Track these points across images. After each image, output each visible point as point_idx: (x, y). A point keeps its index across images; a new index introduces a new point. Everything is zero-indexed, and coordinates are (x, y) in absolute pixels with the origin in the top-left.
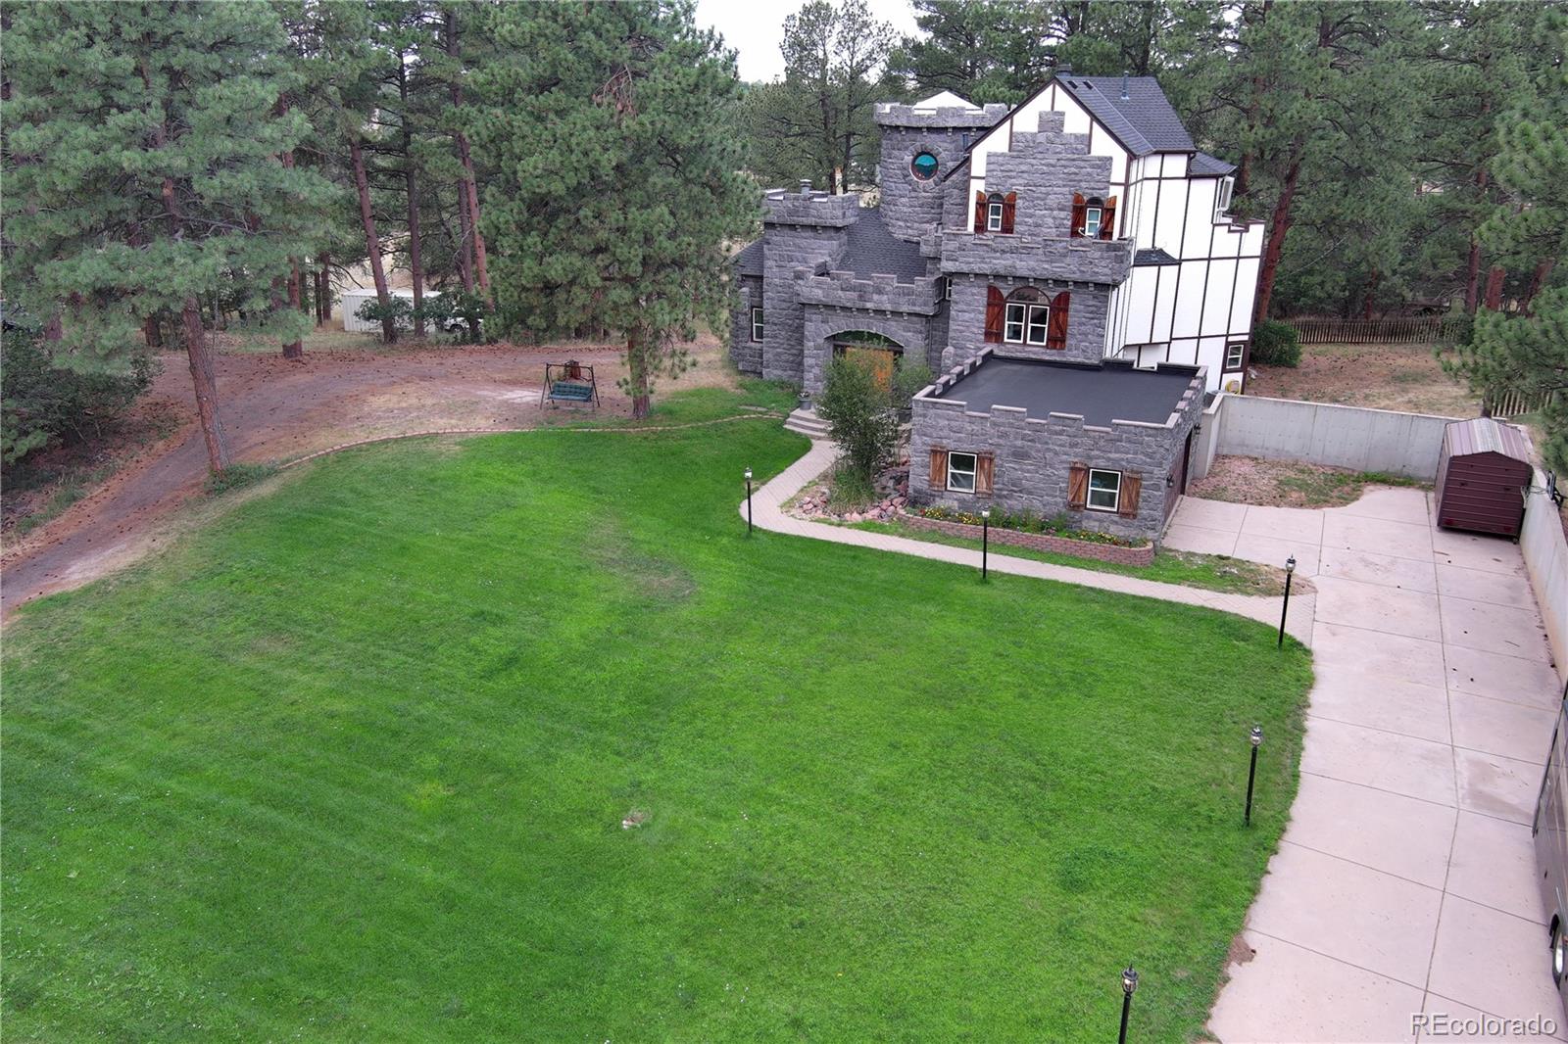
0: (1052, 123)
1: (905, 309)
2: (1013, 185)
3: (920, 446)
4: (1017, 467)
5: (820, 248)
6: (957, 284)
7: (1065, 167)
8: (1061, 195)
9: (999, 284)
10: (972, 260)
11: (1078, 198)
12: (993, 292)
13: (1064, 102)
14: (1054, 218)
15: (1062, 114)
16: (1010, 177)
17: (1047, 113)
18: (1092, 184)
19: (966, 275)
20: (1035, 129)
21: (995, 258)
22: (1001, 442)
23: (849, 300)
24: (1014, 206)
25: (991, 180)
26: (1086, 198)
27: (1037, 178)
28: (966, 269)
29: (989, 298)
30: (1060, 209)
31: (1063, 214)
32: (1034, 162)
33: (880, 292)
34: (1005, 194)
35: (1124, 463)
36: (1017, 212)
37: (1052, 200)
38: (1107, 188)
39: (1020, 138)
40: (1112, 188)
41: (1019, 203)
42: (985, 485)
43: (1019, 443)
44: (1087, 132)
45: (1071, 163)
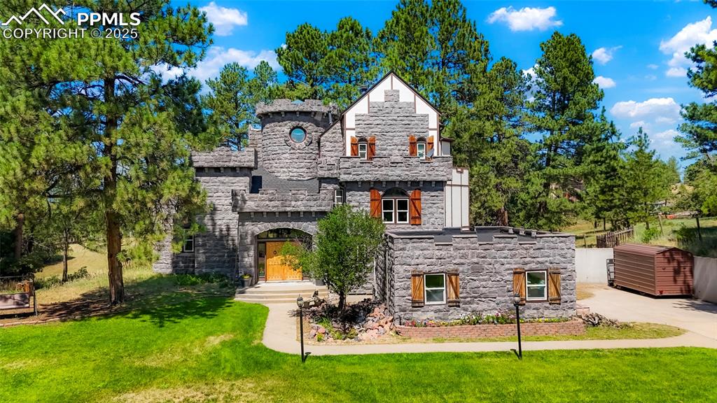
0: (392, 96)
1: (315, 209)
2: (372, 132)
3: (402, 274)
4: (475, 278)
5: (239, 182)
6: (350, 190)
7: (402, 121)
8: (402, 138)
9: (377, 188)
10: (360, 173)
11: (412, 138)
12: (373, 193)
13: (398, 85)
14: (399, 150)
15: (398, 91)
16: (371, 128)
17: (389, 91)
18: (419, 130)
19: (356, 183)
20: (383, 100)
21: (375, 171)
22: (462, 261)
23: (273, 207)
24: (374, 144)
25: (360, 130)
26: (416, 138)
27: (387, 129)
28: (357, 178)
29: (371, 197)
30: (402, 145)
31: (404, 148)
32: (384, 118)
33: (296, 200)
34: (368, 138)
35: (547, 264)
36: (376, 148)
37: (397, 140)
38: (427, 132)
39: (375, 105)
40: (430, 132)
41: (377, 142)
42: (454, 296)
43: (475, 260)
44: (413, 101)
45: (405, 118)
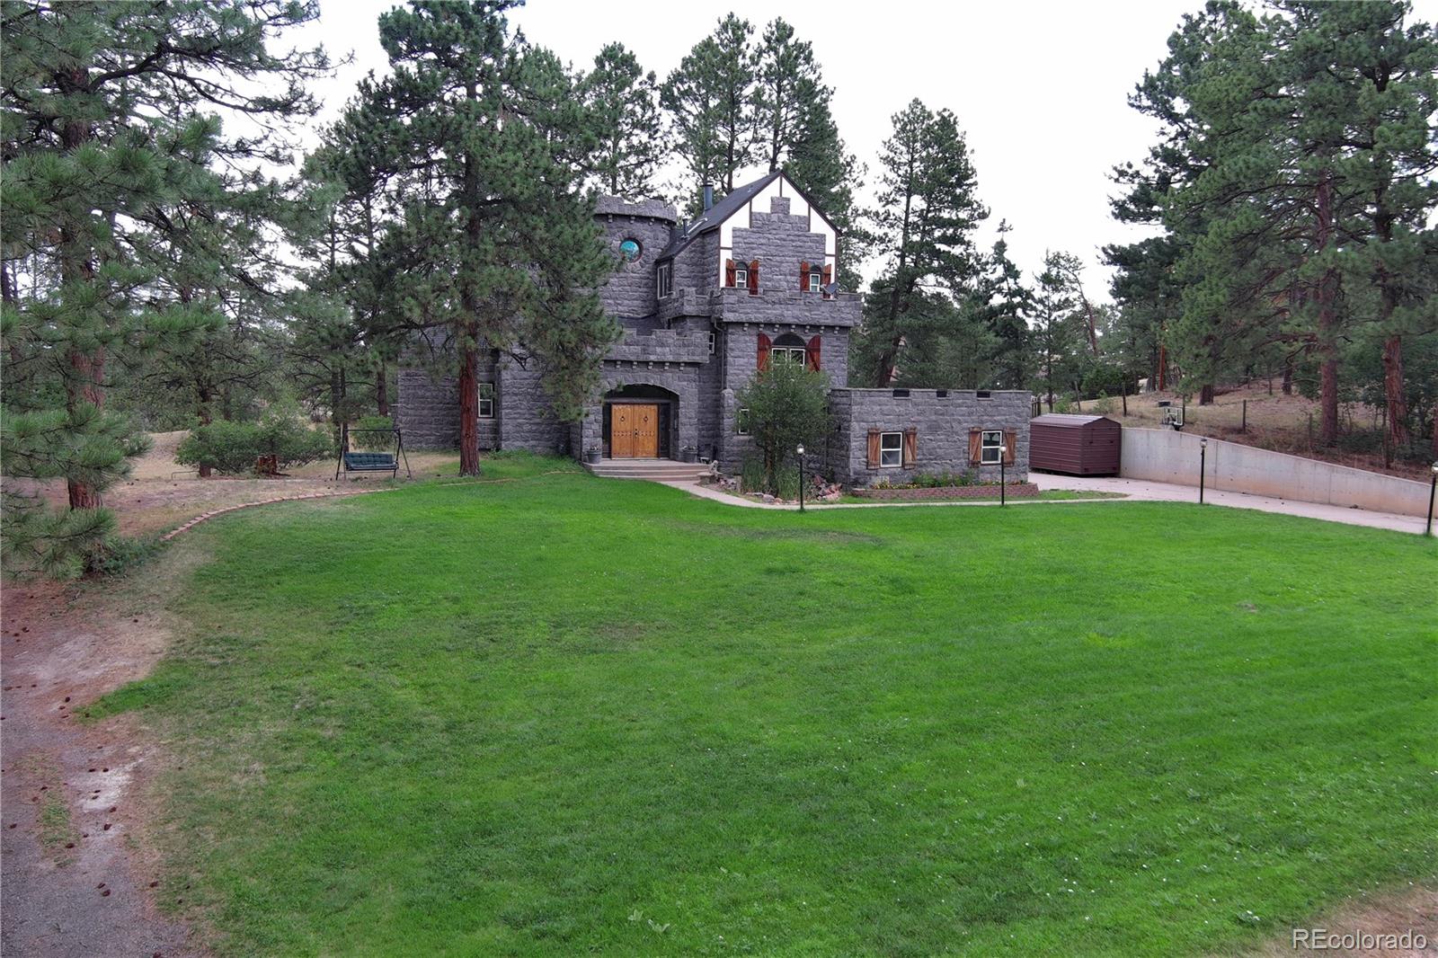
0: (781, 205)
1: (685, 359)
2: (755, 255)
3: (859, 432)
4: (932, 438)
6: (733, 334)
7: (793, 241)
8: (791, 263)
9: (767, 332)
10: (748, 310)
11: (804, 265)
12: (762, 339)
13: (789, 191)
14: (788, 281)
15: (789, 200)
16: (753, 249)
17: (778, 199)
18: (814, 255)
19: (742, 324)
20: (769, 211)
21: (768, 309)
22: (921, 418)
23: (633, 354)
24: (756, 272)
25: (738, 251)
26: (810, 266)
27: (773, 250)
28: (744, 318)
29: (759, 344)
30: (791, 275)
31: (794, 279)
32: (770, 236)
33: (662, 345)
34: (749, 262)
35: (1004, 423)
36: (759, 277)
37: (785, 268)
38: (823, 258)
39: (758, 216)
40: (827, 258)
41: (761, 269)
42: (911, 457)
43: (934, 417)
44: (806, 214)
45: (797, 238)
